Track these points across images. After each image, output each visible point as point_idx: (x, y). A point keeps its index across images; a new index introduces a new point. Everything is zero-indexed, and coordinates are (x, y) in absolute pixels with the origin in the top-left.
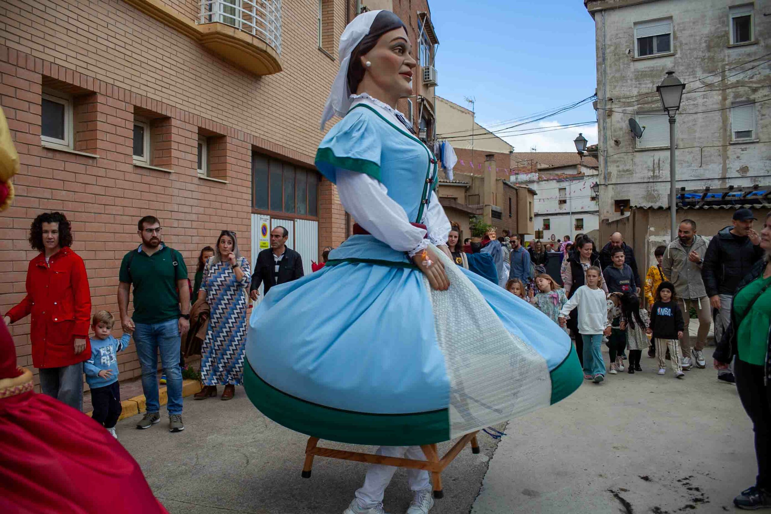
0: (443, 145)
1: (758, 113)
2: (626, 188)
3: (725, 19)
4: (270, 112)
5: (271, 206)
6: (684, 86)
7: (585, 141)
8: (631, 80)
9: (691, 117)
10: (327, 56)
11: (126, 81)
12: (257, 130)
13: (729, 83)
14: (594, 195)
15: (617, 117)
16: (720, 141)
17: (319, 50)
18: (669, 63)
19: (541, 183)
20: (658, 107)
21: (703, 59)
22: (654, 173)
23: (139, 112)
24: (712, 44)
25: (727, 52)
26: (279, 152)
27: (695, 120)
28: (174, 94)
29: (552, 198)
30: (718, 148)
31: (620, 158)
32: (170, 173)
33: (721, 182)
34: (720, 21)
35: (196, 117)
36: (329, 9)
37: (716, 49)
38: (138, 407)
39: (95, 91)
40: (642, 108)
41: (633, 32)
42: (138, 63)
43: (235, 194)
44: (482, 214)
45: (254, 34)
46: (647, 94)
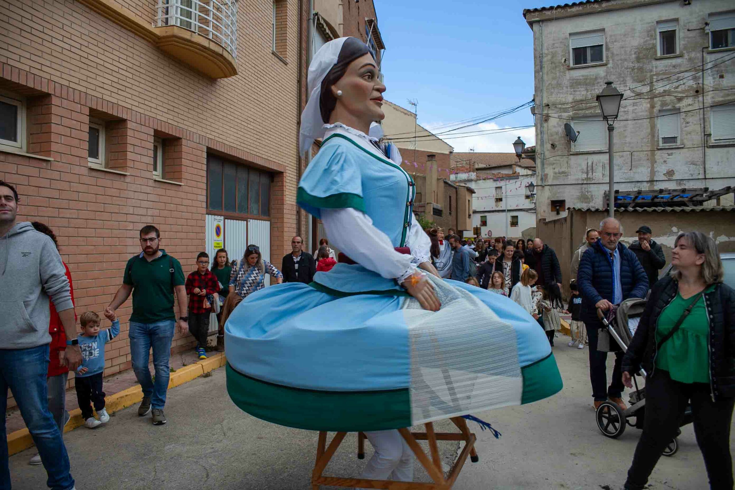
0: (389, 146)
1: (682, 120)
2: (561, 189)
3: (653, 32)
4: (225, 115)
5: (225, 207)
6: (622, 95)
7: (524, 144)
8: (567, 87)
9: (622, 123)
10: (280, 60)
11: (82, 83)
12: (212, 133)
13: (657, 92)
14: (529, 193)
15: (553, 122)
16: (648, 146)
17: (273, 54)
18: (602, 72)
19: (478, 181)
20: (591, 113)
21: (633, 69)
22: (587, 175)
23: (94, 113)
24: (641, 55)
25: (654, 63)
26: (233, 154)
27: (625, 126)
28: (130, 96)
29: (489, 196)
30: (645, 153)
31: (556, 160)
32: (125, 175)
33: (649, 184)
34: (648, 35)
35: (151, 119)
36: (282, 15)
37: (645, 60)
39: (50, 92)
40: (577, 114)
41: (569, 42)
42: (94, 65)
43: (190, 196)
44: (424, 212)
45: (211, 38)
46: (582, 101)
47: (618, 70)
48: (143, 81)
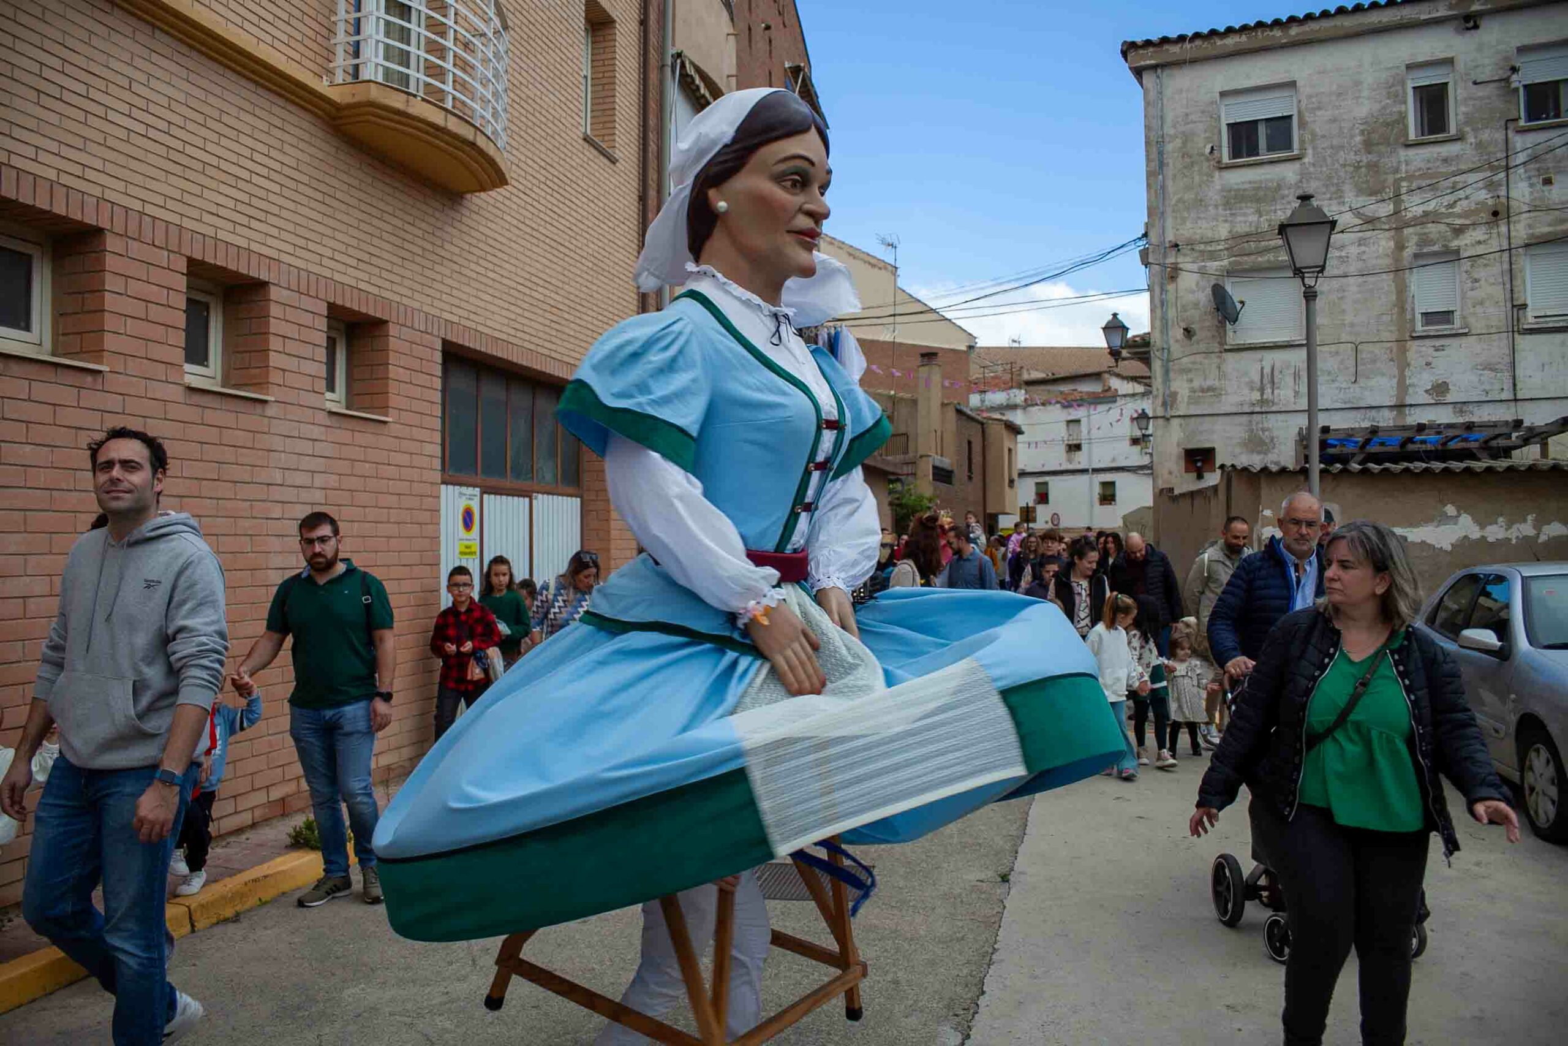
0: (837, 334)
1: (1465, 275)
2: (1206, 424)
3: (1399, 88)
4: (483, 271)
5: (483, 467)
6: (1333, 224)
7: (1125, 329)
8: (1216, 206)
9: (1335, 284)
10: (601, 153)
11: (170, 204)
12: (454, 310)
13: (1409, 215)
14: (1138, 433)
15: (1188, 281)
16: (1391, 331)
17: (585, 139)
18: (1291, 174)
19: (1031, 409)
20: (1269, 261)
21: (1357, 167)
22: (1262, 394)
23: (196, 269)
24: (1375, 137)
25: (1403, 154)
26: (500, 355)
27: (1342, 289)
28: (275, 232)
29: (1053, 440)
30: (1389, 345)
31: (1194, 363)
32: (265, 402)
33: (1394, 413)
34: (1389, 93)
35: (322, 282)
36: (605, 57)
37: (1382, 148)
38: (190, 918)
39: (100, 225)
40: (1240, 263)
41: (1219, 110)
42: (199, 166)
43: (406, 445)
44: (914, 474)
45: (449, 106)
46: (1248, 235)
47: (1324, 169)
48: (305, 200)
